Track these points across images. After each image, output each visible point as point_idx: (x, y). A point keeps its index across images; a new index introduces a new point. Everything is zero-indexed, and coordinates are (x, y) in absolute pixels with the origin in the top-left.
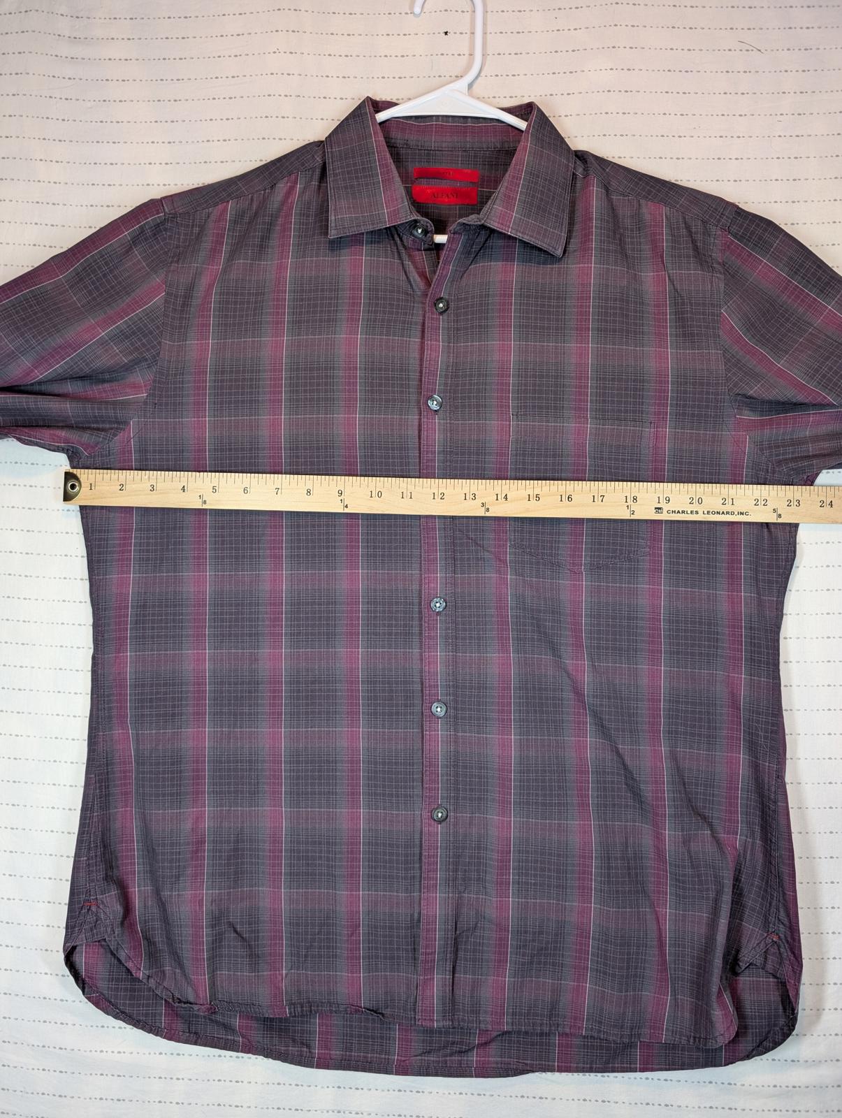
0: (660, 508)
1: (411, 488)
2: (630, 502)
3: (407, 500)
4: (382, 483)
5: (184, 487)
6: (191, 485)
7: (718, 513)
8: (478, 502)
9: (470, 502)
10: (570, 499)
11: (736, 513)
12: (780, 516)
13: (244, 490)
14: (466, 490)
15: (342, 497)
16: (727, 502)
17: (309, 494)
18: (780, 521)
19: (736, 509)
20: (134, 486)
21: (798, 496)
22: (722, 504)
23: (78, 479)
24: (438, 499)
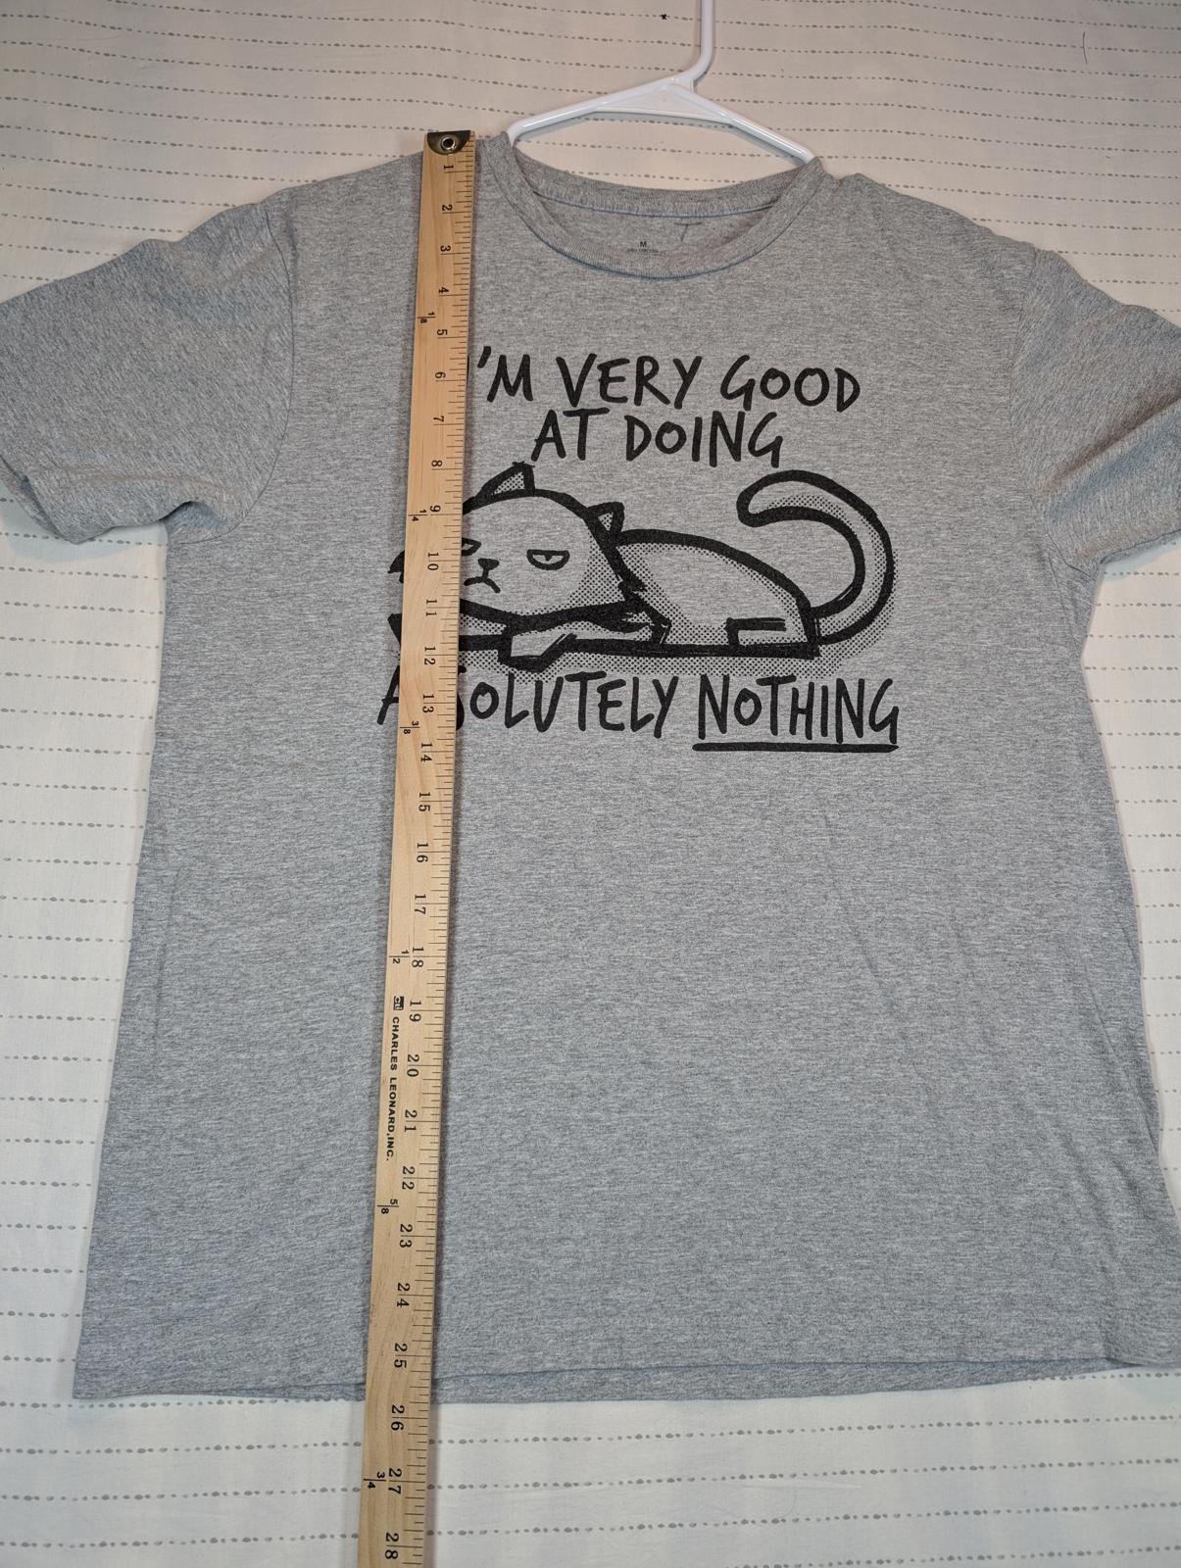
0: (402, 1005)
1: (443, 614)
2: (413, 956)
3: (425, 608)
4: (451, 569)
5: (447, 291)
6: (448, 300)
7: (392, 1104)
8: (420, 717)
9: (419, 704)
10: (421, 859)
11: (391, 1135)
12: (385, 1211)
13: (441, 373)
14: (439, 697)
15: (429, 512)
16: (410, 1118)
17: (435, 463)
18: (376, 1212)
19: (399, 1135)
20: (449, 224)
21: (418, 1244)
22: (407, 1111)
23: (459, 149)
24: (425, 655)
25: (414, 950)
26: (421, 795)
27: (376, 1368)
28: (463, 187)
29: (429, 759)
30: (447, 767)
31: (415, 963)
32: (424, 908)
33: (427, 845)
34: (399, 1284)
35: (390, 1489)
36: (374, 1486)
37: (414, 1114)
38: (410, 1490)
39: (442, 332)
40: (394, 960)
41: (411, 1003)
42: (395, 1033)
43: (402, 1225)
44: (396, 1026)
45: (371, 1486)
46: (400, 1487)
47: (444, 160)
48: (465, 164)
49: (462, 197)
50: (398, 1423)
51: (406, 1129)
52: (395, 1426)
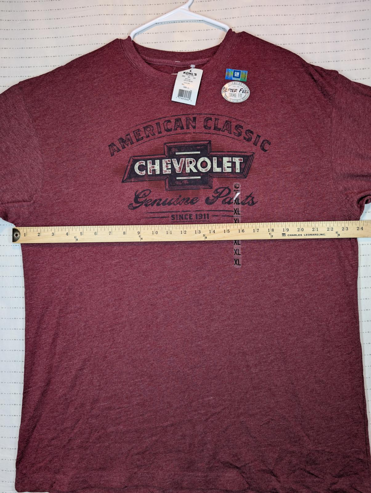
0: (284, 234)
1: (171, 229)
3: (169, 235)
4: (157, 227)
5: (67, 233)
6: (71, 232)
7: (311, 235)
8: (202, 234)
9: (198, 235)
10: (243, 231)
11: (319, 234)
13: (95, 233)
14: (196, 229)
15: (140, 235)
17: (124, 234)
18: (339, 237)
20: (44, 234)
23: (19, 232)
24: (183, 234)
28: (32, 230)
30: (216, 226)
42: (292, 235)
48: (24, 230)
49: (35, 230)
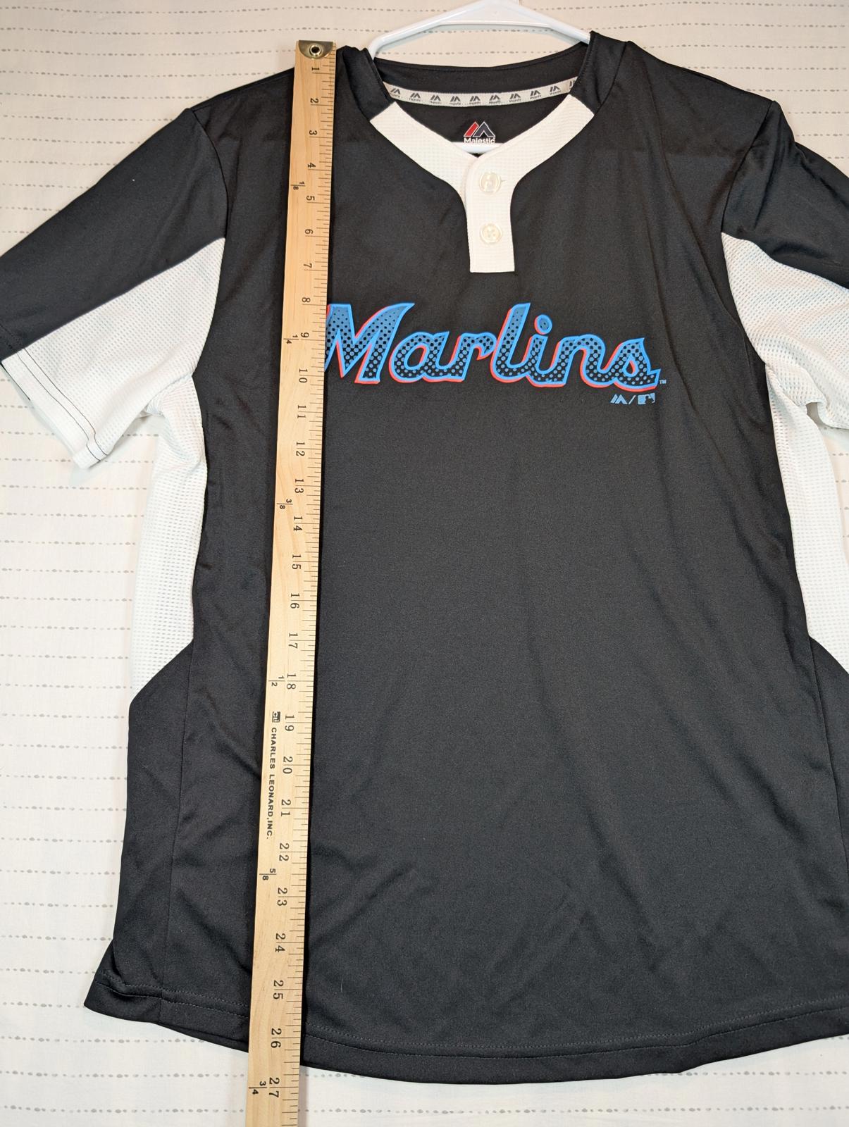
0: (279, 718)
1: (311, 417)
2: (288, 680)
3: (297, 412)
4: (317, 382)
5: (314, 166)
6: (315, 174)
7: (271, 795)
8: (293, 496)
9: (292, 487)
10: (293, 606)
11: (271, 819)
12: (266, 878)
13: (310, 230)
14: (308, 481)
15: (299, 337)
16: (286, 806)
17: (304, 300)
18: (259, 878)
19: (276, 818)
20: (316, 113)
21: (292, 902)
22: (283, 801)
23: (324, 55)
24: (296, 448)
25: (288, 676)
26: (294, 556)
27: (259, 1000)
28: (327, 85)
29: (300, 529)
30: (314, 536)
31: (289, 686)
32: (296, 644)
33: (299, 595)
34: (277, 934)
35: (270, 1094)
36: (257, 1093)
37: (289, 802)
38: (286, 1094)
39: (310, 198)
40: (273, 684)
41: (286, 717)
42: (274, 740)
43: (279, 889)
44: (274, 735)
45: (255, 1092)
46: (278, 1092)
47: (312, 62)
48: (328, 68)
49: (327, 93)
50: (276, 1042)
51: (282, 814)
52: (274, 1045)
